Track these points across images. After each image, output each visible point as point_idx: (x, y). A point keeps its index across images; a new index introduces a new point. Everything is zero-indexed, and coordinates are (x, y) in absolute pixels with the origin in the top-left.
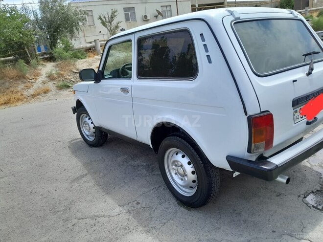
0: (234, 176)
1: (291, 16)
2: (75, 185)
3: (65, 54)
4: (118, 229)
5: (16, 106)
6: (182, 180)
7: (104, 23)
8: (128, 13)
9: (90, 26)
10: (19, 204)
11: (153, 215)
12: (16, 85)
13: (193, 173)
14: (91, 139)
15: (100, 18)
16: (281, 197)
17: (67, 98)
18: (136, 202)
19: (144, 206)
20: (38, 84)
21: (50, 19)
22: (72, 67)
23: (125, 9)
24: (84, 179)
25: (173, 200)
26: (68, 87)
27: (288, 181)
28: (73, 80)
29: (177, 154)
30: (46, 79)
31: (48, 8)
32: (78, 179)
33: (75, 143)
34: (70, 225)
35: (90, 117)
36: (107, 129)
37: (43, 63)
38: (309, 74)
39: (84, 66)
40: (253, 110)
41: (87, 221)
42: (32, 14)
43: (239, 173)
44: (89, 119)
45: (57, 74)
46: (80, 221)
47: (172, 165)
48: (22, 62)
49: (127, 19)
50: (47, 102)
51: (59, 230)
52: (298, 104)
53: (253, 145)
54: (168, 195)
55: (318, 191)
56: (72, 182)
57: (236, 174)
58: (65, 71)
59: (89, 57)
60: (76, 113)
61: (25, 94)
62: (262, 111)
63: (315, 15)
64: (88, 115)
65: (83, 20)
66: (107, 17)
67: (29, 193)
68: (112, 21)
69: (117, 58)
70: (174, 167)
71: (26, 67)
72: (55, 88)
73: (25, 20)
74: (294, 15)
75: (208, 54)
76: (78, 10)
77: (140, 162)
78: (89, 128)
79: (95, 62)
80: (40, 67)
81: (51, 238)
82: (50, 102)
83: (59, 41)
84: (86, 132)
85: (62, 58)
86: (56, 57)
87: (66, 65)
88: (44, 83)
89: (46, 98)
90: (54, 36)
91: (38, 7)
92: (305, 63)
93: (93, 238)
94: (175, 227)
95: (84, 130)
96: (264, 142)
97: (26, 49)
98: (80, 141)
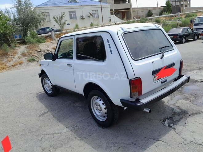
0: (124, 109)
1: (155, 28)
2: (42, 117)
3: (32, 40)
4: (66, 139)
5: (2, 72)
6: (100, 113)
7: (56, 21)
8: (72, 14)
9: (48, 22)
10: (10, 129)
11: (84, 132)
12: (2, 59)
13: (105, 109)
14: (50, 92)
15: (54, 18)
16: (151, 121)
17: (34, 67)
18: (75, 126)
19: (80, 127)
20: (16, 59)
21: (23, 19)
22: (37, 48)
23: (70, 12)
24: (46, 114)
25: (95, 124)
26: (35, 60)
27: (150, 111)
28: (38, 56)
29: (97, 99)
30: (21, 55)
31: (22, 12)
32: (43, 114)
33: (40, 94)
34: (40, 138)
35: (49, 79)
36: (59, 86)
37: (19, 46)
38: (162, 58)
39: (44, 48)
40: (132, 77)
41: (49, 136)
42: (12, 15)
43: (127, 108)
44: (49, 81)
45: (27, 53)
46: (46, 136)
47: (95, 105)
48: (5, 45)
49: (71, 18)
50: (21, 70)
51: (34, 141)
52: (155, 73)
53: (132, 93)
54: (93, 121)
55: (170, 117)
56: (40, 116)
57: (125, 108)
58: (32, 51)
59: (47, 42)
60: (41, 77)
61: (8, 65)
62: (136, 77)
63: (183, 17)
64: (48, 78)
65: (43, 19)
66: (58, 17)
67: (15, 123)
68: (62, 19)
69: (65, 42)
70: (96, 106)
71: (8, 48)
72: (26, 61)
73: (8, 19)
74: (156, 27)
75: (110, 49)
76: (41, 13)
77: (78, 104)
78: (49, 85)
79: (51, 45)
80: (17, 48)
81: (30, 145)
82: (23, 70)
83: (28, 32)
84: (47, 88)
85: (30, 43)
86: (27, 42)
87: (34, 47)
88: (19, 58)
89: (21, 67)
90: (25, 29)
91: (16, 11)
92: (161, 52)
93: (52, 144)
94: (95, 137)
95: (46, 87)
96: (137, 92)
97: (8, 37)
98: (43, 93)
